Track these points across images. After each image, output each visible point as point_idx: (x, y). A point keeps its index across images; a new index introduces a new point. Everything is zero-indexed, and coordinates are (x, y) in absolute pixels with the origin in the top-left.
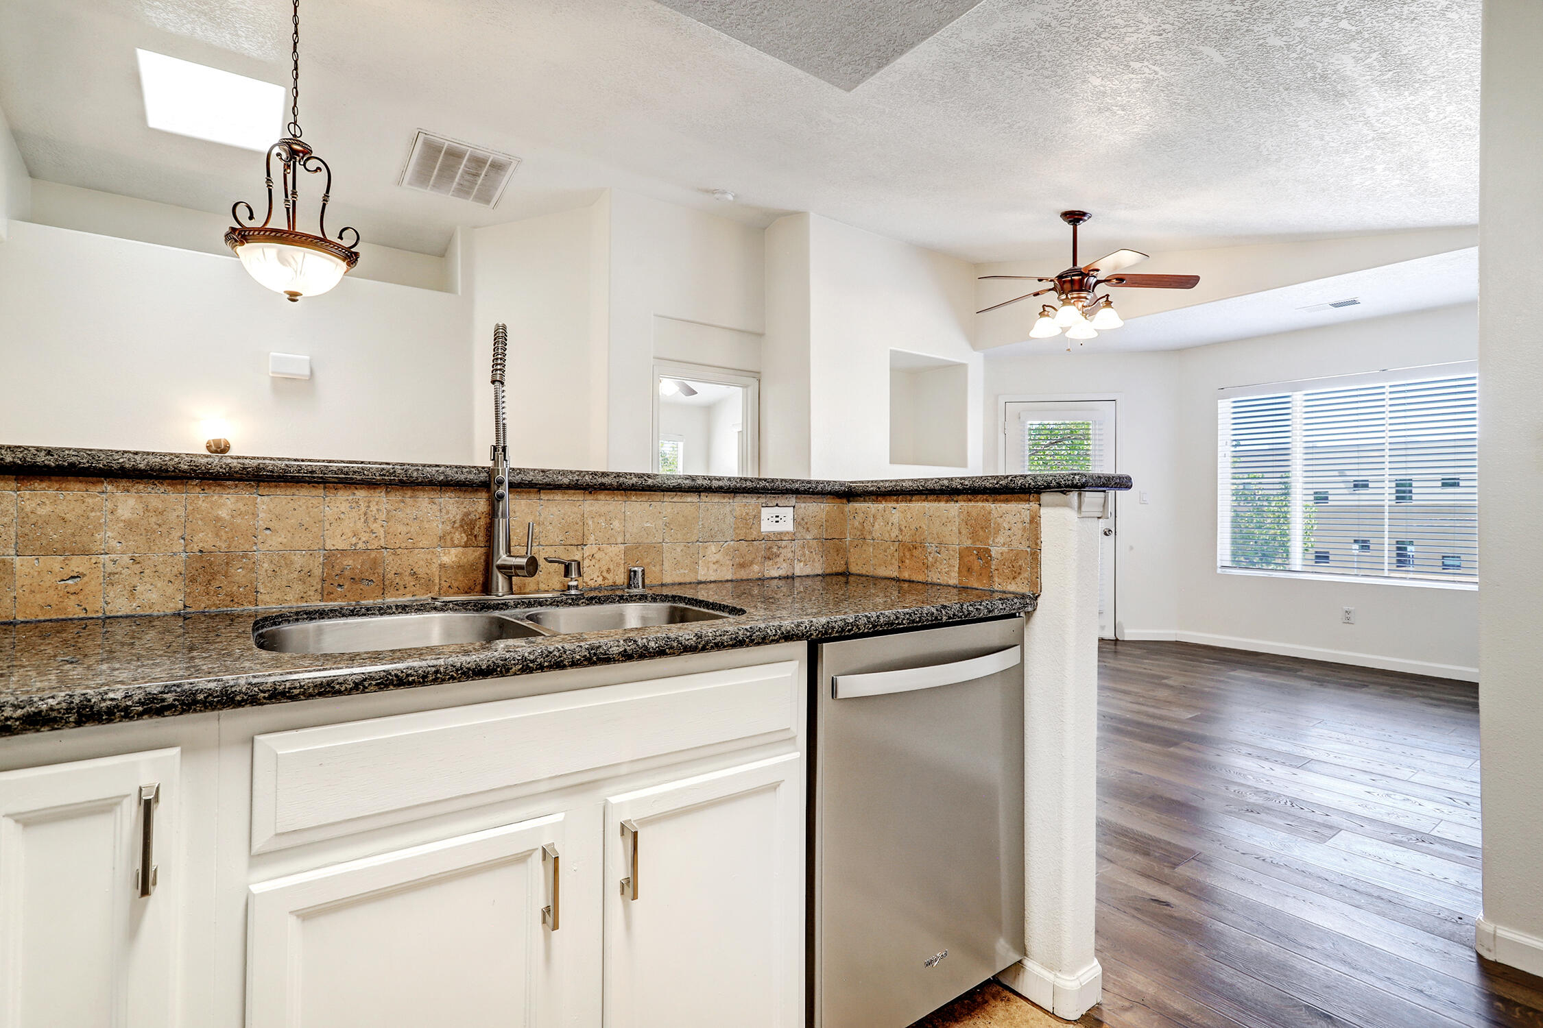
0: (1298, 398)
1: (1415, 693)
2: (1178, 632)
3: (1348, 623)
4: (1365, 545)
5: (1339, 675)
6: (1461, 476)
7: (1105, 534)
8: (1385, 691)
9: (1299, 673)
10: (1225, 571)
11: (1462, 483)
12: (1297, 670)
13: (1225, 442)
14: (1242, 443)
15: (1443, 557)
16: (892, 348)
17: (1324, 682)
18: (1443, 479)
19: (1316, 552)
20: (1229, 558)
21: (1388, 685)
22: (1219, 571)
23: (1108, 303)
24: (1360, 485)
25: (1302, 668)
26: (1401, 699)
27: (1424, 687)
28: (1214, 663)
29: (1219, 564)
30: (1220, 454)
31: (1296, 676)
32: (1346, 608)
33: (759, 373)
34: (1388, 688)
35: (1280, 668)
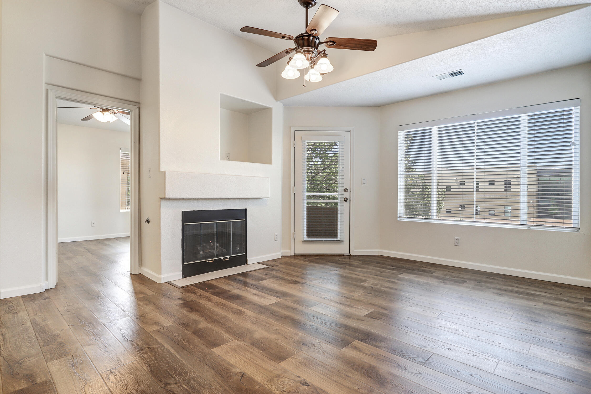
0: (435, 130)
1: (489, 285)
2: (380, 250)
3: (457, 245)
4: (463, 206)
5: (453, 274)
6: (495, 180)
7: (345, 201)
8: (475, 285)
9: (433, 274)
10: (401, 219)
11: (496, 183)
12: (433, 272)
13: (401, 153)
14: (411, 156)
15: (489, 211)
16: (222, 93)
17: (445, 280)
18: (489, 181)
19: (447, 210)
20: (403, 212)
21: (475, 280)
22: (399, 219)
23: (325, 55)
24: (462, 184)
25: (434, 270)
26: (482, 290)
27: (493, 281)
28: (393, 269)
29: (398, 216)
30: (399, 159)
31: (432, 277)
32: (456, 238)
33: (139, 103)
34: (475, 282)
35: (424, 271)
